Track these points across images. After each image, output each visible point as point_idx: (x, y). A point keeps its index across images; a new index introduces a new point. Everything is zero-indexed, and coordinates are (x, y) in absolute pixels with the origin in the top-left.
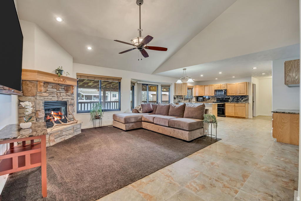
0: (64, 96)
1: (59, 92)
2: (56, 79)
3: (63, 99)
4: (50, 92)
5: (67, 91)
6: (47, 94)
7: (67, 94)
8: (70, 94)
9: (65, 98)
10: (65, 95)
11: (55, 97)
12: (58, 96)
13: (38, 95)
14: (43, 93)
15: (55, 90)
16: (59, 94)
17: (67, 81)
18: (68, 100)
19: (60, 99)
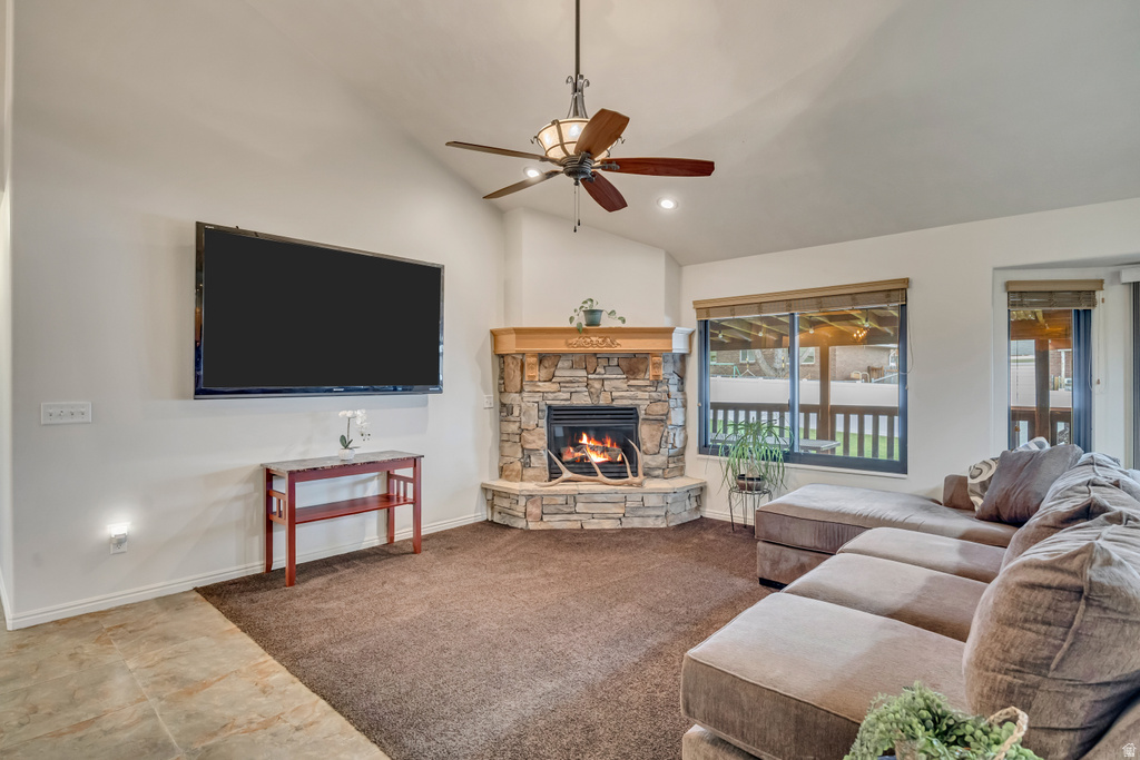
0: (617, 389)
1: (598, 376)
2: (574, 341)
3: (613, 400)
4: (563, 379)
5: (634, 373)
6: (556, 387)
7: (632, 382)
8: (647, 383)
9: (622, 397)
10: (625, 386)
11: (581, 395)
12: (592, 390)
13: (527, 388)
14: (540, 384)
15: (584, 373)
16: (597, 385)
17: (618, 341)
18: (637, 402)
19: (603, 401)
